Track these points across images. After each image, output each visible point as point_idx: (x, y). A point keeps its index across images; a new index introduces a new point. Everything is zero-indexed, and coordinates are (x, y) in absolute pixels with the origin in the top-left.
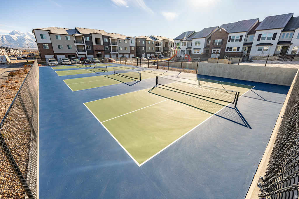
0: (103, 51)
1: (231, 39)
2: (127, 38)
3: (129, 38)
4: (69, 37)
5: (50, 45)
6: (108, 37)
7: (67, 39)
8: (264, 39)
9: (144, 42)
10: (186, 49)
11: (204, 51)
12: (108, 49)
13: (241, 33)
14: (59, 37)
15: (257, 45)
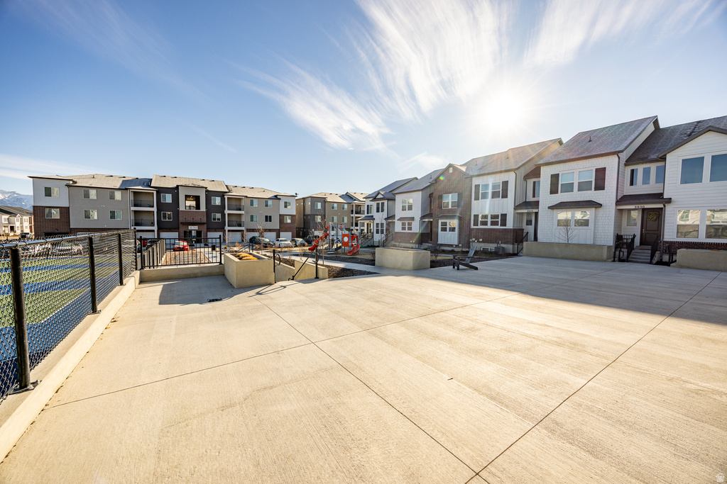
0: (203, 224)
1: (480, 192)
2: (276, 196)
3: (279, 197)
4: (118, 195)
5: (65, 212)
6: (222, 194)
7: (112, 197)
8: (569, 188)
9: (319, 205)
10: (385, 219)
11: (422, 223)
12: (219, 219)
13: (503, 175)
14: (93, 194)
15: (551, 208)
